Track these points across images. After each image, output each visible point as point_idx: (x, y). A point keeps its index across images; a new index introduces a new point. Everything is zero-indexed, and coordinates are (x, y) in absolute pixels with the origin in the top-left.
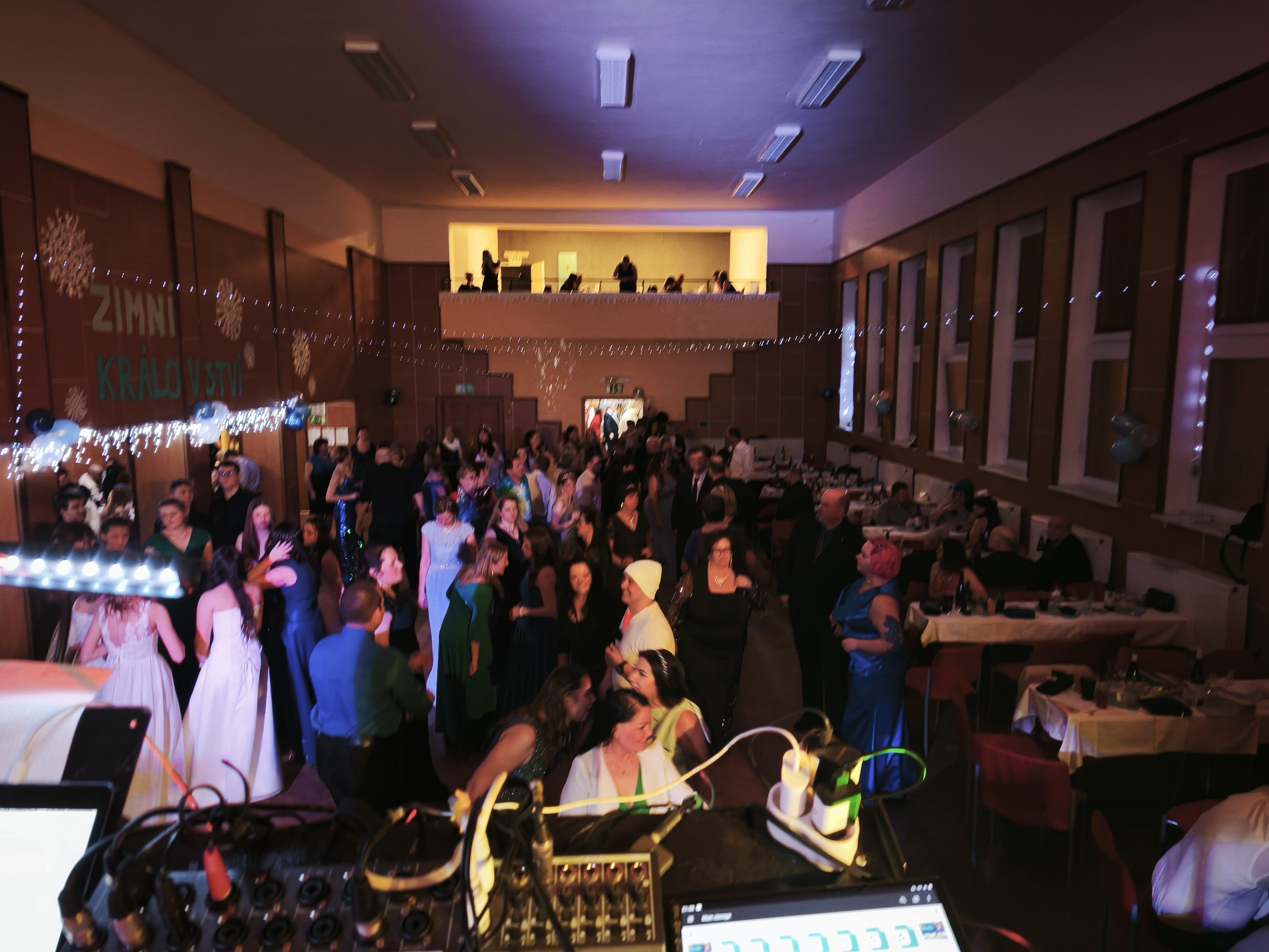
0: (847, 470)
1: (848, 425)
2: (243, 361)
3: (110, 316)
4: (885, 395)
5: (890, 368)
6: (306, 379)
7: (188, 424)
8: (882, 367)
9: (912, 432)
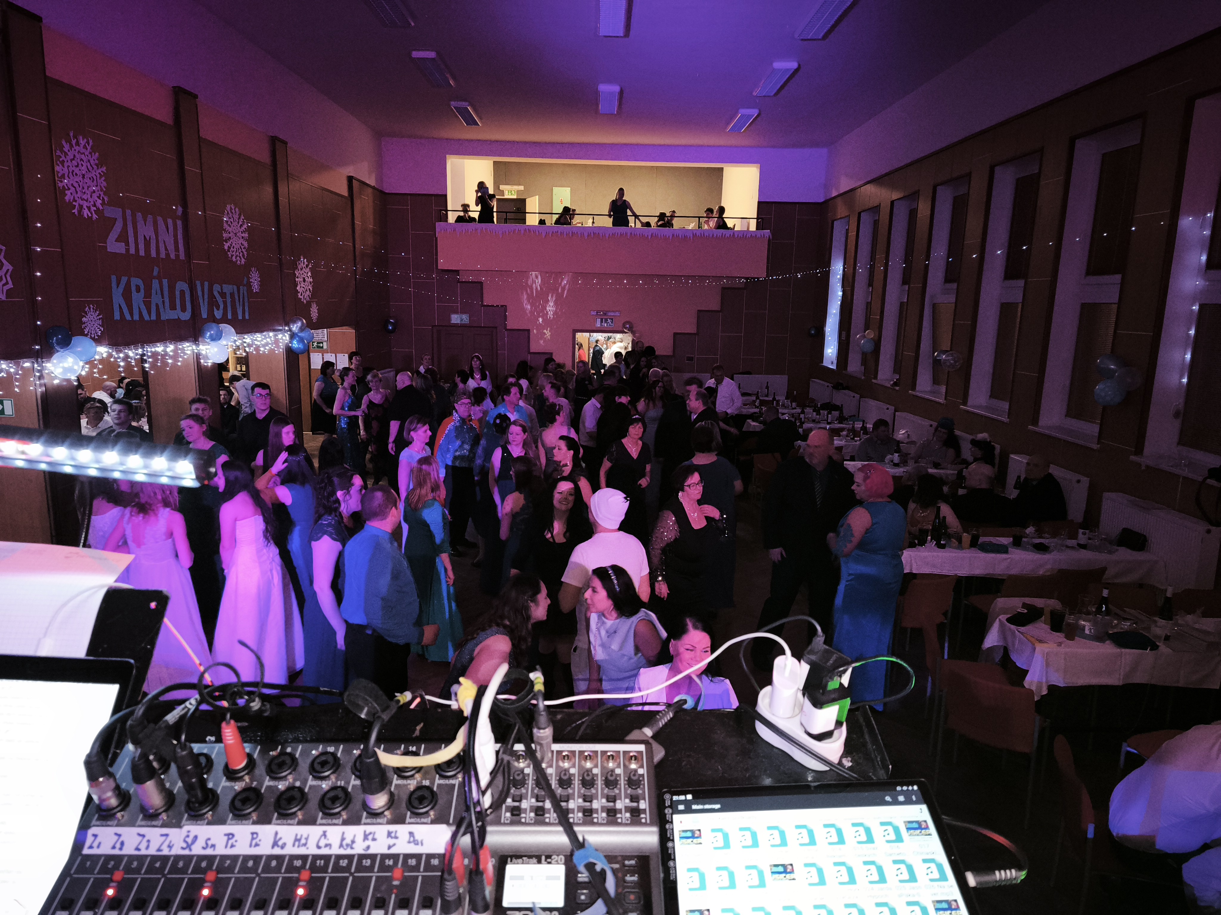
0: (830, 407)
1: (832, 363)
2: (249, 285)
3: (123, 238)
4: (870, 334)
5: (876, 307)
6: (309, 304)
7: (198, 345)
8: (868, 305)
9: (895, 371)
